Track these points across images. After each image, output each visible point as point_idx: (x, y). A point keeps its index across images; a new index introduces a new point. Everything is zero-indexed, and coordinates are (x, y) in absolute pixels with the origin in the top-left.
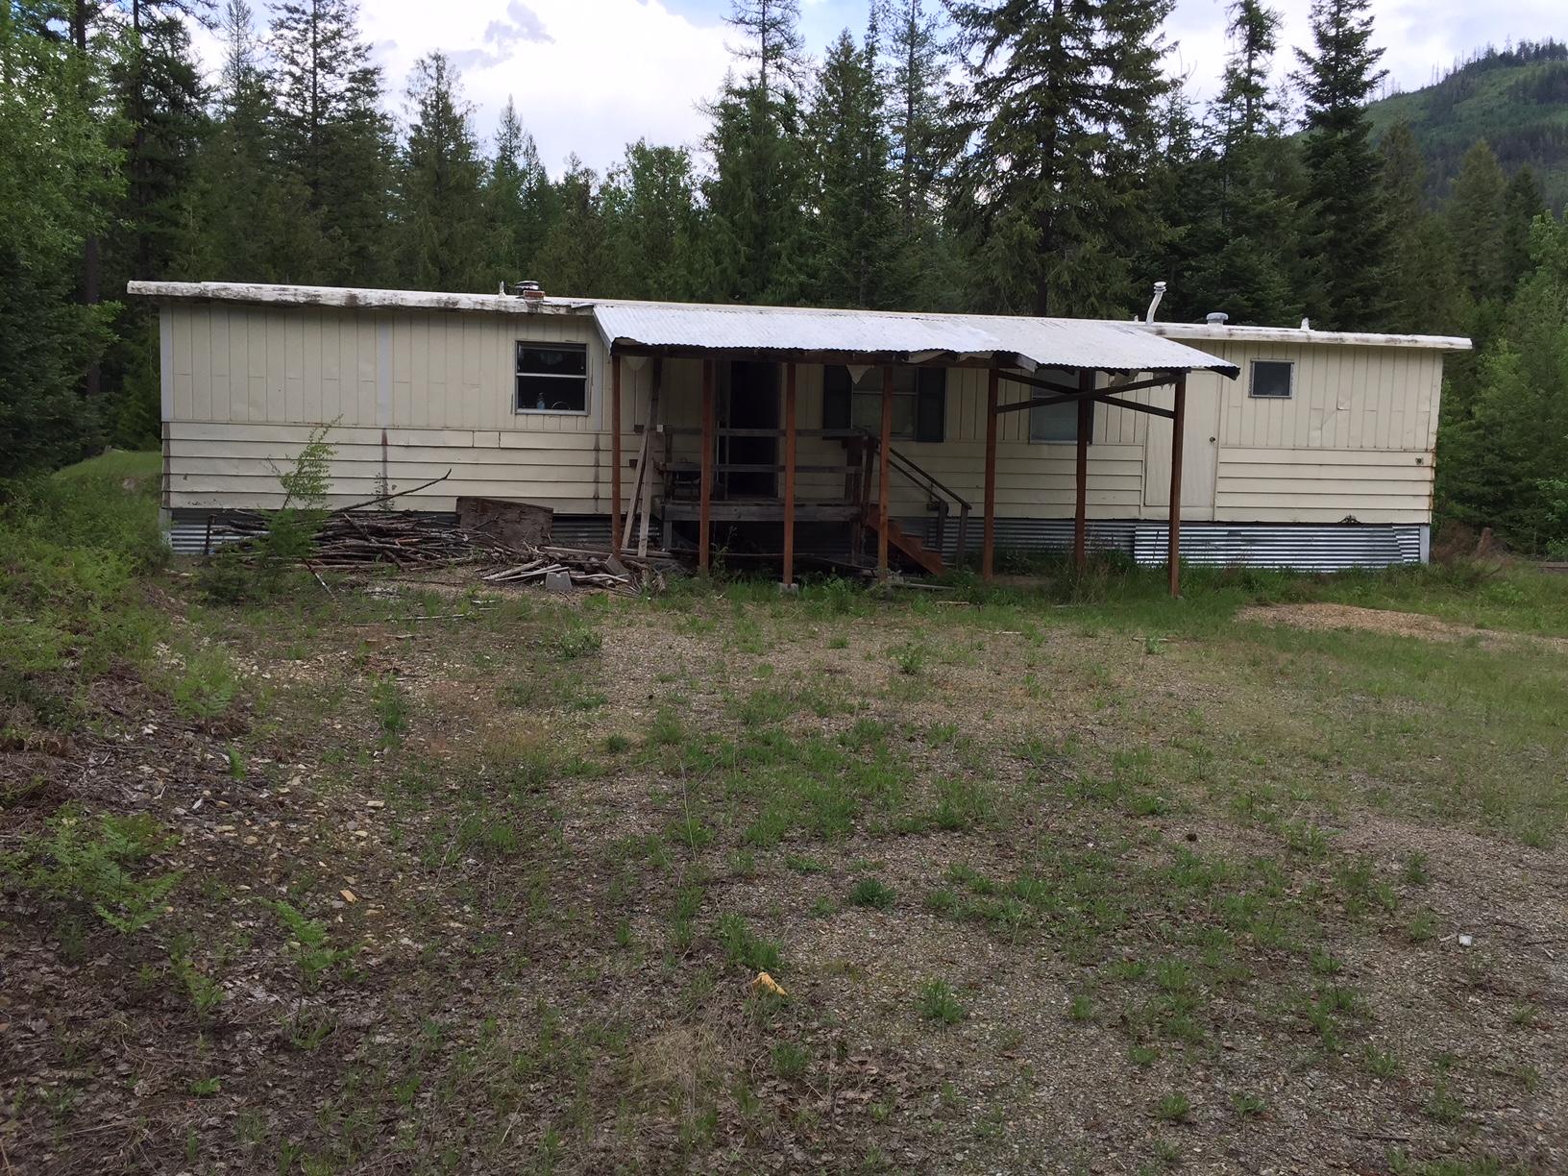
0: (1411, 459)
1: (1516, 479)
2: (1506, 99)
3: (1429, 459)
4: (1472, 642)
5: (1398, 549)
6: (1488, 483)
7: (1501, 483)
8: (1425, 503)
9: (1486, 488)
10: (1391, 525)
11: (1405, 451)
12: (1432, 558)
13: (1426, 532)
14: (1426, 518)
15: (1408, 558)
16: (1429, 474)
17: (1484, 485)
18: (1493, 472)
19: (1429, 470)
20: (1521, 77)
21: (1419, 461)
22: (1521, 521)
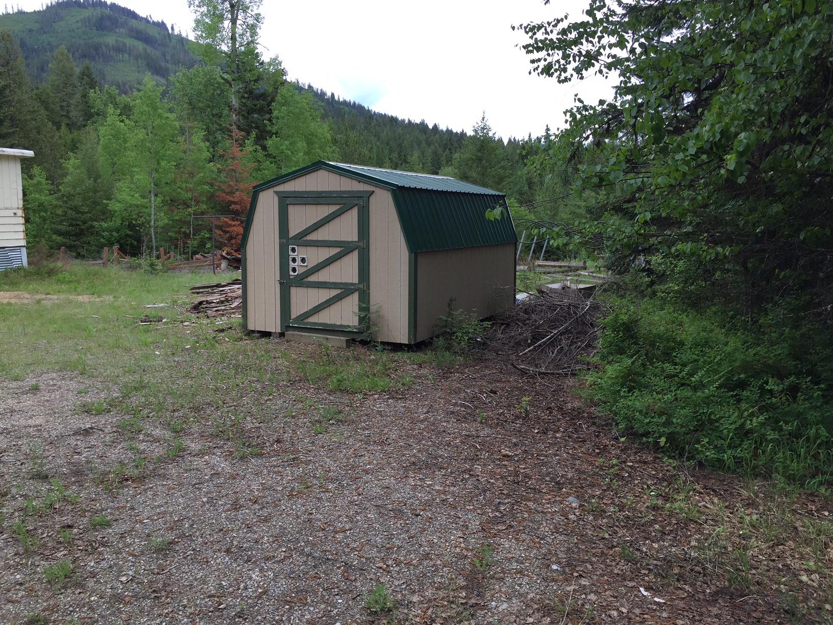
0: (11, 213)
1: (84, 223)
2: (80, 24)
3: (20, 213)
4: (39, 302)
5: (10, 260)
6: (71, 225)
7: (78, 225)
8: (22, 235)
9: (70, 228)
10: (4, 248)
11: (6, 209)
12: (29, 263)
13: (24, 250)
14: (23, 243)
15: (16, 265)
16: (22, 221)
17: (69, 226)
18: (73, 219)
19: (21, 218)
20: (87, 15)
21: (15, 214)
22: (89, 243)
